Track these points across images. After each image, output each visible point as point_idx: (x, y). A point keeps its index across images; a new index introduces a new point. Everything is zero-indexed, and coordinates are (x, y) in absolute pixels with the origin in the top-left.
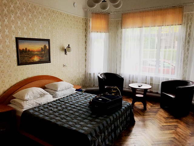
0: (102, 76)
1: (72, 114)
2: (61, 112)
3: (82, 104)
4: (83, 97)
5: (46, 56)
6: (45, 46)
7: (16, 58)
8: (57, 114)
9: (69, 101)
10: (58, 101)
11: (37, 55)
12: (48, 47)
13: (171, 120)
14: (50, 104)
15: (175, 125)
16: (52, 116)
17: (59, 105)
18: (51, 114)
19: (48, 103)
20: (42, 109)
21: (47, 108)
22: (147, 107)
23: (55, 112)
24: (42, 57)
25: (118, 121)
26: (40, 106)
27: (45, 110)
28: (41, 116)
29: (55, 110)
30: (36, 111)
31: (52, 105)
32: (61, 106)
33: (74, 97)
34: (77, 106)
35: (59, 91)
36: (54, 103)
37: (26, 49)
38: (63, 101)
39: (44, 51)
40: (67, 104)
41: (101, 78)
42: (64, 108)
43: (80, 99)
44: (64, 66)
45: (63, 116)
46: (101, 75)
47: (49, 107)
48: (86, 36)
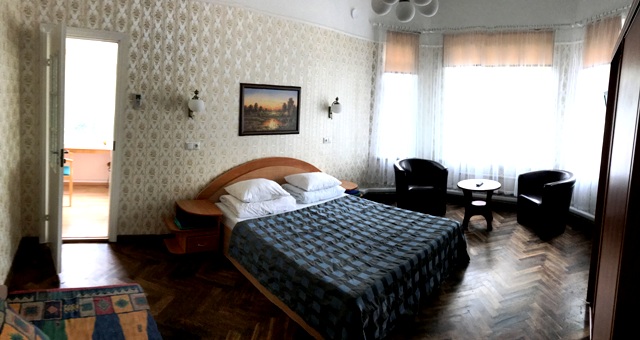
0: (404, 165)
1: (330, 243)
2: (308, 237)
3: (355, 223)
4: (359, 207)
5: (291, 120)
6: (291, 101)
7: (237, 121)
8: (299, 240)
9: (328, 215)
10: (306, 213)
11: (274, 117)
12: (296, 104)
13: (535, 246)
14: (289, 217)
15: (542, 255)
16: (289, 243)
17: (307, 220)
18: (287, 239)
19: (287, 214)
20: (271, 225)
21: (283, 223)
22: (493, 223)
23: (296, 235)
24: (284, 122)
25: (431, 263)
26: (269, 218)
27: (277, 227)
28: (268, 239)
29: (298, 231)
30: (260, 227)
31: (292, 218)
32: (310, 223)
33: (341, 205)
34: (343, 228)
35: (311, 191)
36: (298, 215)
37: (256, 105)
38: (315, 214)
39: (289, 110)
40: (323, 221)
41: (401, 169)
42: (315, 229)
43: (352, 211)
44: (325, 141)
45: (310, 247)
46: (400, 163)
47: (286, 222)
48: (373, 80)
